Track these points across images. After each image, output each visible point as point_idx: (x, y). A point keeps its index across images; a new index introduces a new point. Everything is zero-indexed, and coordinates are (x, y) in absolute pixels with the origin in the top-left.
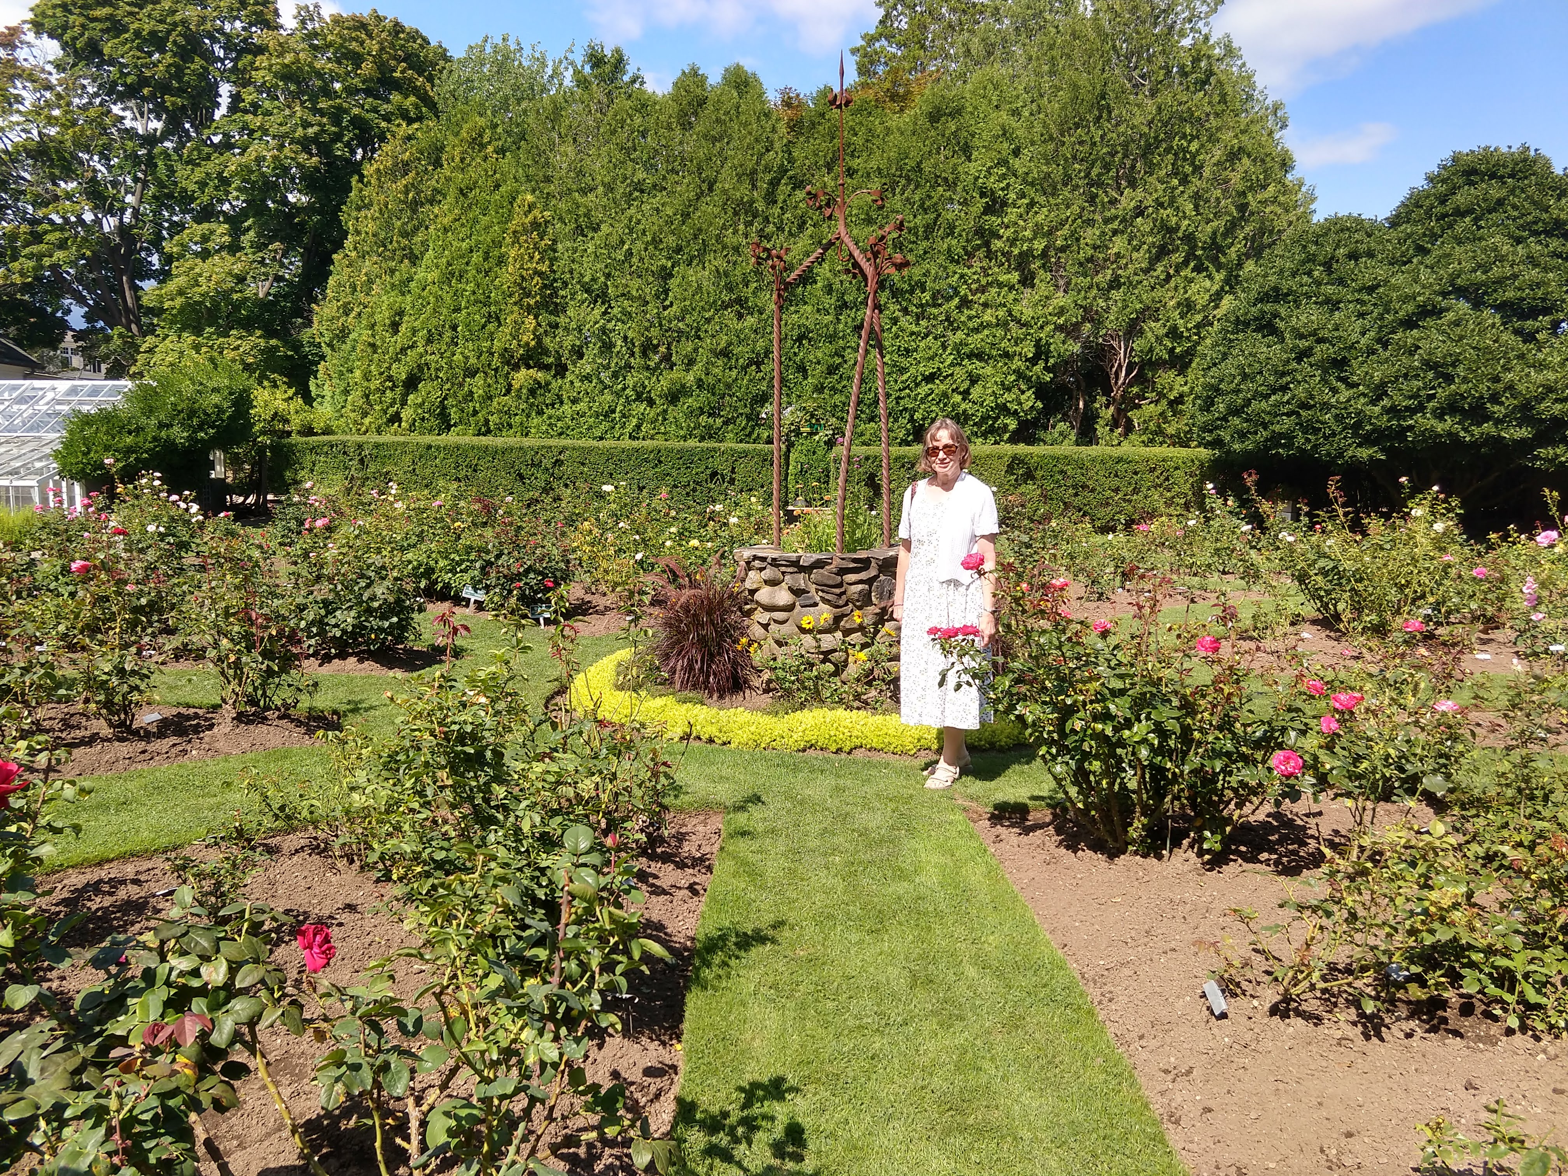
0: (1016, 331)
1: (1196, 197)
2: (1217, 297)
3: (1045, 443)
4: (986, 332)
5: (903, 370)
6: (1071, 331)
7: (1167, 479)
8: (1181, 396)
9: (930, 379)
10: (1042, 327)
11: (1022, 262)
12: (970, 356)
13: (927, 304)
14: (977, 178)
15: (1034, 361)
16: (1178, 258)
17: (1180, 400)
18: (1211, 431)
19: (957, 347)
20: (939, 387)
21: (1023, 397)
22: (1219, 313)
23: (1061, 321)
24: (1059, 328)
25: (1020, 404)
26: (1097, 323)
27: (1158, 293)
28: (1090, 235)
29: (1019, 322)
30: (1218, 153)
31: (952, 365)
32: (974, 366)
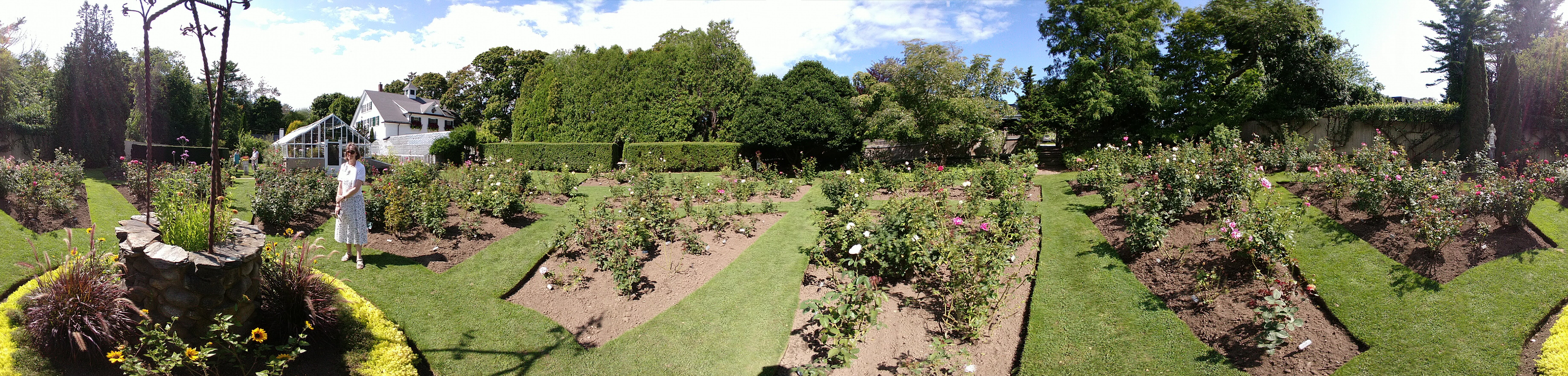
0: (687, 107)
4: (679, 108)
6: (702, 108)
10: (694, 107)
11: (690, 88)
12: (675, 115)
13: (663, 100)
16: (729, 88)
17: (730, 128)
19: (672, 112)
24: (699, 107)
27: (723, 98)
32: (676, 118)
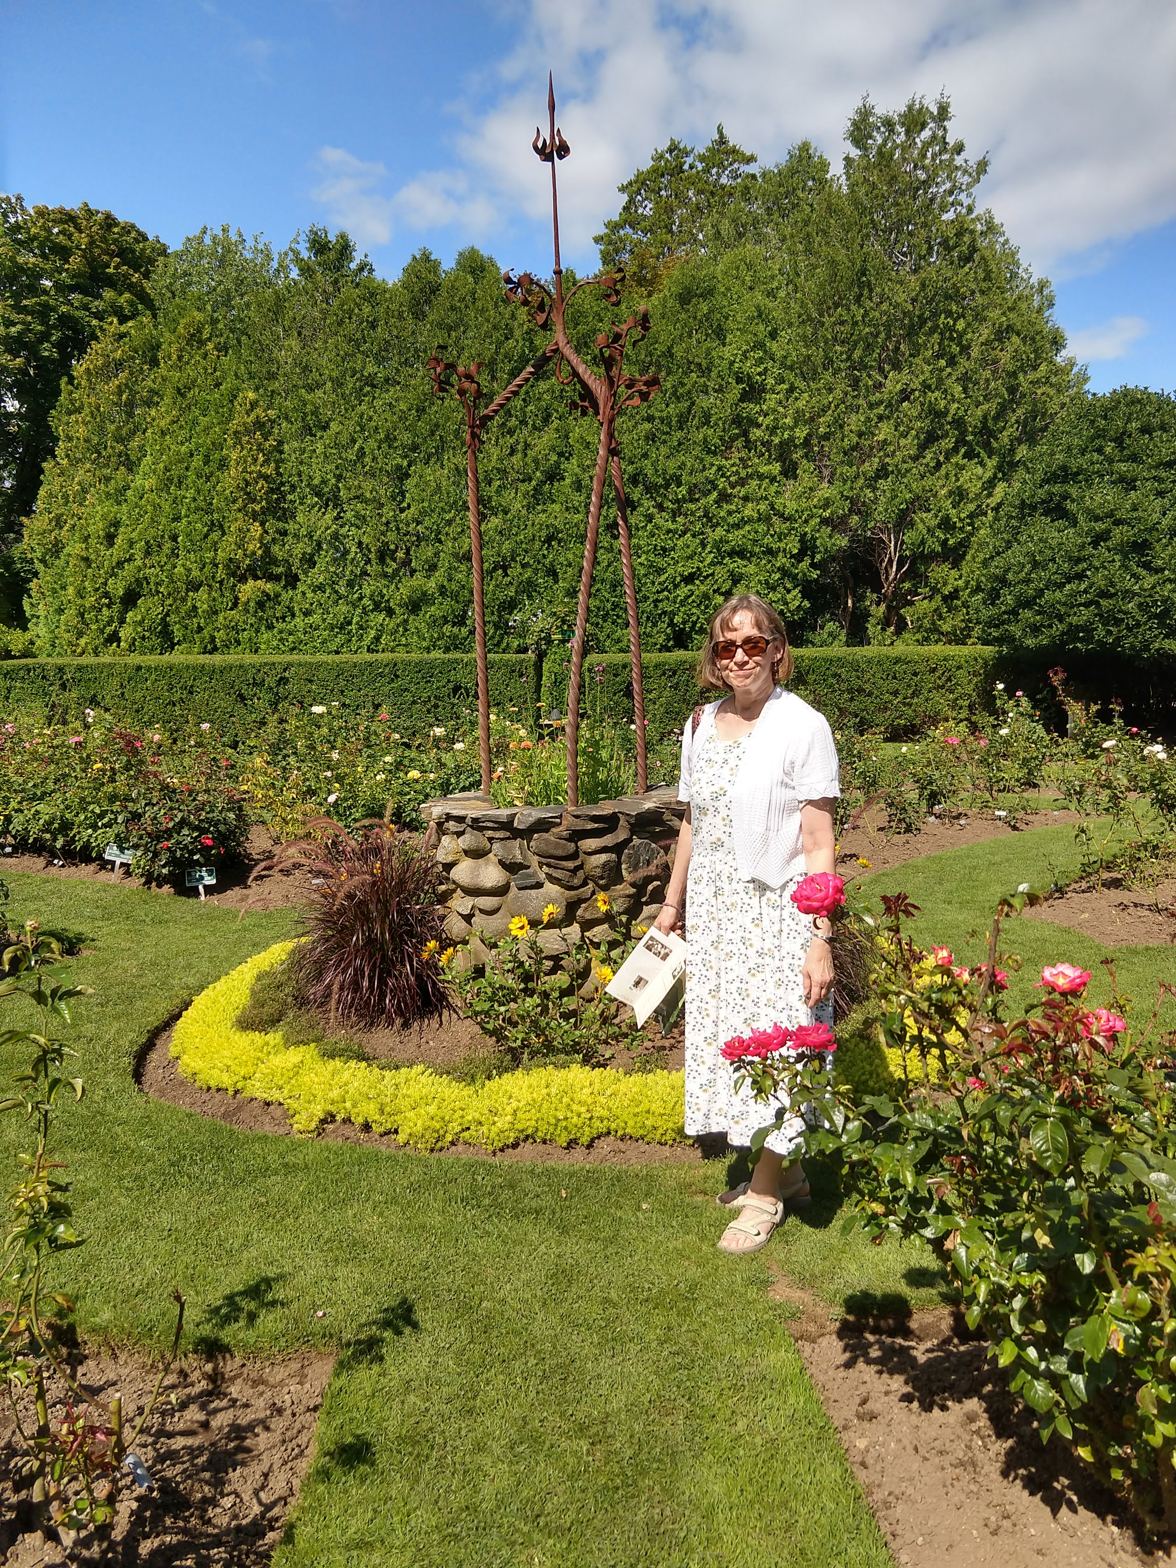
0: (779, 525)
1: (965, 380)
2: (990, 485)
3: (814, 645)
4: (747, 528)
5: (660, 571)
6: (836, 524)
7: (949, 679)
8: (956, 590)
9: (689, 579)
10: (806, 521)
11: (783, 453)
12: (732, 554)
13: (684, 500)
14: (732, 363)
15: (799, 557)
16: (947, 443)
17: (954, 594)
18: (997, 626)
19: (718, 545)
20: (700, 588)
21: (789, 597)
22: (993, 501)
23: (827, 514)
24: (825, 522)
25: (786, 603)
26: (865, 514)
27: (927, 482)
28: (854, 421)
29: (782, 515)
30: (986, 332)
31: (712, 564)
32: (736, 564)
